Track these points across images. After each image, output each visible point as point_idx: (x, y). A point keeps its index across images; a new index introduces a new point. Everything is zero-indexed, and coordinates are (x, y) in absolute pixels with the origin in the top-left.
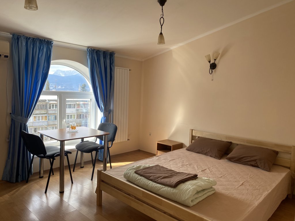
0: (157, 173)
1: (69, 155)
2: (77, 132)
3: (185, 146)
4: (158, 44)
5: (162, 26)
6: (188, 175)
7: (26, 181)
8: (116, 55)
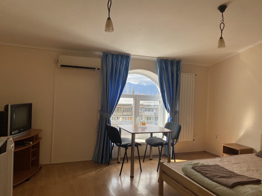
0: (215, 172)
1: (139, 146)
2: (146, 128)
3: (255, 152)
4: (218, 48)
5: (222, 31)
6: (249, 179)
7: (108, 163)
8: (182, 63)
